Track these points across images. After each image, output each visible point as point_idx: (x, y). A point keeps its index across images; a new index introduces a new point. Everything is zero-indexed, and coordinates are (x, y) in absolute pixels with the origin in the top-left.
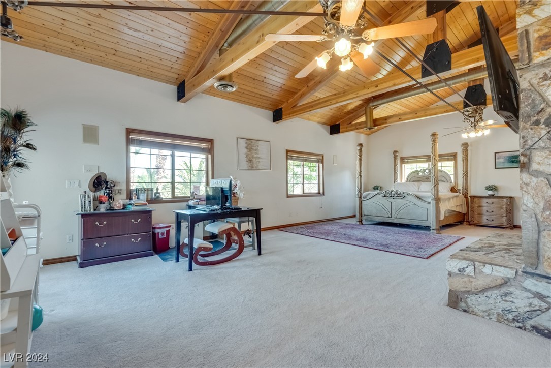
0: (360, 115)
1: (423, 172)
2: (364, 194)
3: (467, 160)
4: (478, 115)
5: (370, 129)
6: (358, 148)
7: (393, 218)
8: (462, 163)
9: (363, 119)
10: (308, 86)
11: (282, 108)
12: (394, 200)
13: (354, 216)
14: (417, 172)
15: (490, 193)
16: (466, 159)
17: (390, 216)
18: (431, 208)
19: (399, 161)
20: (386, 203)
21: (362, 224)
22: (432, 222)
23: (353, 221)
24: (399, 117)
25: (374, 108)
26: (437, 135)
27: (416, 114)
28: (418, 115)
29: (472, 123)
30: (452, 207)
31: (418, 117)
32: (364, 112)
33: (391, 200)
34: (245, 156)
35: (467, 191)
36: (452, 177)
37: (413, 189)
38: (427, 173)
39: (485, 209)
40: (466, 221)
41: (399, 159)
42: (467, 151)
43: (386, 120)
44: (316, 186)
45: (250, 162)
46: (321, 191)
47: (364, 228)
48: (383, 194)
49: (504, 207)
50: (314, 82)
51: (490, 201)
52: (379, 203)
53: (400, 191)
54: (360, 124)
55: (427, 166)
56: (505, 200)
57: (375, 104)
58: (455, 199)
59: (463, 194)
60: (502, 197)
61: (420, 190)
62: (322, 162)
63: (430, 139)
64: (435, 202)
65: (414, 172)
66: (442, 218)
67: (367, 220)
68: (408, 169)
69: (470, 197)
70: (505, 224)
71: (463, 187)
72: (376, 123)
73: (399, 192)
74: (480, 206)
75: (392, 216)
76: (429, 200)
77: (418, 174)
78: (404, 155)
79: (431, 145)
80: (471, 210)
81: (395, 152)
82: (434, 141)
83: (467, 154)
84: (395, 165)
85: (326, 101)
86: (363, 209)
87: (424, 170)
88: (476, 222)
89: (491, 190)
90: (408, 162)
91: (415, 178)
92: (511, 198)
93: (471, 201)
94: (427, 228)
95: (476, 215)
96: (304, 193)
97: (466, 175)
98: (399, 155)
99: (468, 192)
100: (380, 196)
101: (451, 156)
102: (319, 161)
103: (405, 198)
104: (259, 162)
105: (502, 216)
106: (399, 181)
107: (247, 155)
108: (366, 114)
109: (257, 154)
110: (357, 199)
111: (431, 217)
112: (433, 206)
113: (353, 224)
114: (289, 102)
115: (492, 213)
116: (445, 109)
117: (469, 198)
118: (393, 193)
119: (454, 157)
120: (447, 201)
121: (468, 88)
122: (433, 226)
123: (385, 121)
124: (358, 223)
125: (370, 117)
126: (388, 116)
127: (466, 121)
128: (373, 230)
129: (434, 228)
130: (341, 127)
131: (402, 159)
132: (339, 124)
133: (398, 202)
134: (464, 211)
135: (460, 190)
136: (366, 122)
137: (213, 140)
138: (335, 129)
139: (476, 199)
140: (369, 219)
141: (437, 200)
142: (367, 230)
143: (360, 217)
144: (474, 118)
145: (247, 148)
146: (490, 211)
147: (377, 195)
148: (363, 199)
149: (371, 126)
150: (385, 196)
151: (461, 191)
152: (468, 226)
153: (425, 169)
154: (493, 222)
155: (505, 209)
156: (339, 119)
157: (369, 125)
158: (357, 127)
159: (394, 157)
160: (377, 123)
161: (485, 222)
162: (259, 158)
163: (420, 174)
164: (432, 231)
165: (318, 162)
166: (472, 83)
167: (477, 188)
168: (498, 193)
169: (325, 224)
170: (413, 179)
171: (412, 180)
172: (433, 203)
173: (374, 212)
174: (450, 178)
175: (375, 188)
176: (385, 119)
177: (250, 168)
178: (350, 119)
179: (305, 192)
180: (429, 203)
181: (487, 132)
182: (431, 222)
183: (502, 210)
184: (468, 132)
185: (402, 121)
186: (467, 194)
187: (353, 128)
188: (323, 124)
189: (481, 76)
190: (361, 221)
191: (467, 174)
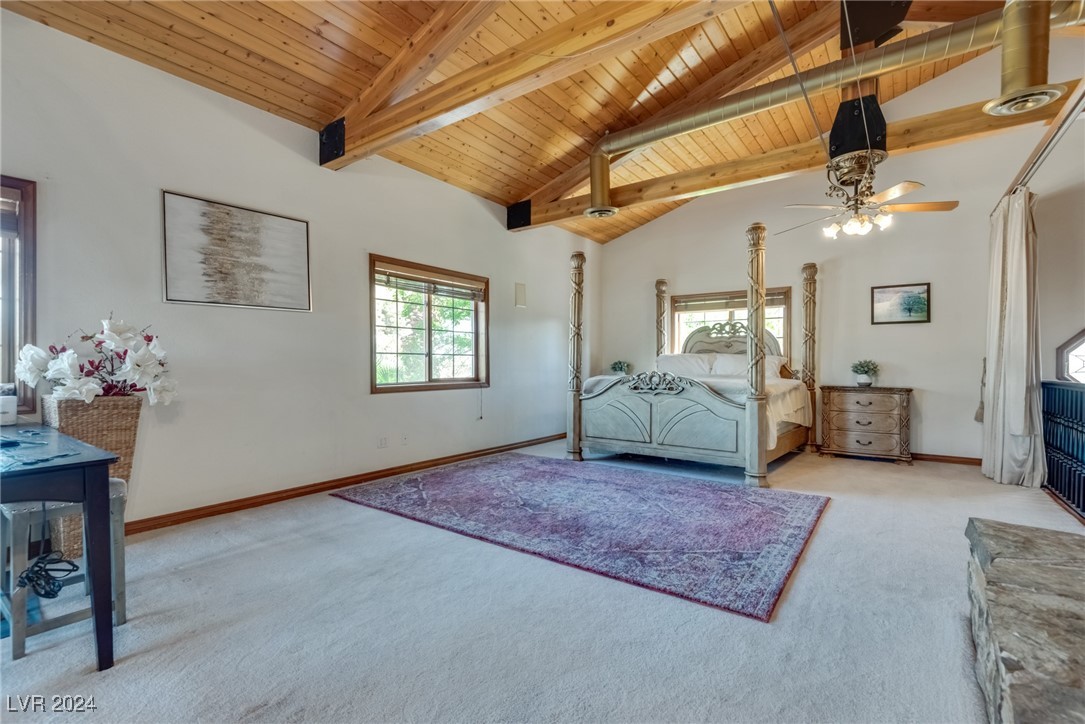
0: (578, 179)
1: (720, 332)
2: (587, 382)
3: (814, 303)
4: (866, 175)
5: (601, 212)
6: (574, 264)
7: (654, 445)
8: (803, 310)
9: (584, 190)
10: (411, 44)
11: (343, 119)
12: (659, 398)
13: (563, 436)
14: (705, 330)
15: (863, 379)
16: (811, 302)
17: (648, 440)
18: (748, 420)
19: (667, 305)
20: (637, 404)
21: (582, 460)
22: (749, 456)
23: (560, 451)
24: (672, 184)
25: (613, 160)
26: (764, 229)
27: (713, 175)
28: (717, 177)
29: (849, 199)
30: (788, 415)
31: (717, 184)
32: (588, 171)
33: (650, 397)
34: (201, 257)
35: (813, 375)
36: (781, 342)
37: (697, 369)
38: (727, 332)
39: (852, 417)
40: (812, 445)
41: (669, 300)
42: (815, 282)
43: (640, 190)
44: (469, 361)
45: (224, 280)
46: (483, 375)
47: (581, 476)
48: (631, 384)
49: (896, 412)
50: (428, 27)
51: (864, 397)
52: (620, 406)
53: (672, 374)
54: (579, 201)
55: (727, 317)
56: (897, 397)
57: (614, 146)
58: (793, 393)
59: (806, 382)
60: (890, 390)
61: (713, 373)
62: (486, 299)
63: (746, 239)
64: (756, 403)
65: (700, 331)
66: (772, 445)
67: (593, 449)
68: (687, 323)
69: (822, 388)
70: (896, 452)
71: (805, 366)
72: (617, 198)
73: (669, 378)
74: (842, 411)
75: (654, 439)
76: (743, 399)
77: (709, 335)
78: (680, 291)
79: (748, 256)
80: (823, 420)
81: (660, 283)
82: (756, 244)
83: (815, 290)
84: (660, 314)
85: (461, 88)
86: (583, 422)
87: (722, 327)
88: (834, 448)
89: (866, 373)
90: (686, 308)
91: (704, 344)
92: (909, 391)
93: (825, 398)
94: (738, 471)
95: (835, 432)
96: (430, 380)
97: (811, 339)
98: (669, 291)
99: (816, 378)
100: (624, 388)
101: (779, 294)
102: (474, 295)
103: (684, 395)
104: (262, 280)
105: (890, 434)
106: (666, 351)
107: (208, 257)
108: (591, 175)
109: (250, 254)
110: (570, 395)
111: (748, 443)
112: (752, 415)
113: (559, 462)
114: (361, 98)
115: (868, 427)
116: (783, 163)
117: (818, 392)
118: (656, 379)
119: (782, 296)
120: (780, 402)
121: (842, 104)
122: (752, 467)
123: (639, 195)
124: (571, 457)
125: (602, 180)
126: (646, 181)
127: (834, 194)
128: (606, 483)
129: (755, 472)
130: (533, 209)
131: (674, 300)
132: (529, 202)
133: (667, 402)
134: (808, 423)
135: (798, 372)
136: (591, 197)
137: (33, 183)
138: (518, 216)
139: (834, 394)
140: (598, 447)
141: (762, 398)
142: (588, 481)
143: (579, 441)
144: (853, 188)
145: (207, 231)
146: (865, 422)
147: (619, 385)
148: (584, 396)
149: (603, 205)
150: (635, 388)
151: (800, 375)
152: (815, 458)
153: (723, 323)
154: (870, 447)
155: (896, 418)
156: (529, 188)
157: (598, 200)
158: (573, 209)
159: (657, 296)
160: (620, 199)
161: (852, 446)
162: (262, 268)
163: (714, 335)
164: (748, 480)
165: (473, 297)
166: (850, 90)
167: (834, 370)
168: (877, 380)
169: (485, 465)
170: (699, 347)
171: (695, 350)
172: (752, 406)
173: (611, 429)
174: (777, 343)
175: (617, 367)
176: (638, 190)
177: (220, 298)
178: (554, 189)
179: (434, 377)
180: (742, 407)
181: (885, 222)
182: (747, 457)
183: (890, 420)
184: (838, 223)
185: (678, 193)
186: (814, 381)
187: (562, 211)
188: (488, 197)
189: (878, 68)
190: (578, 452)
191: (813, 335)
